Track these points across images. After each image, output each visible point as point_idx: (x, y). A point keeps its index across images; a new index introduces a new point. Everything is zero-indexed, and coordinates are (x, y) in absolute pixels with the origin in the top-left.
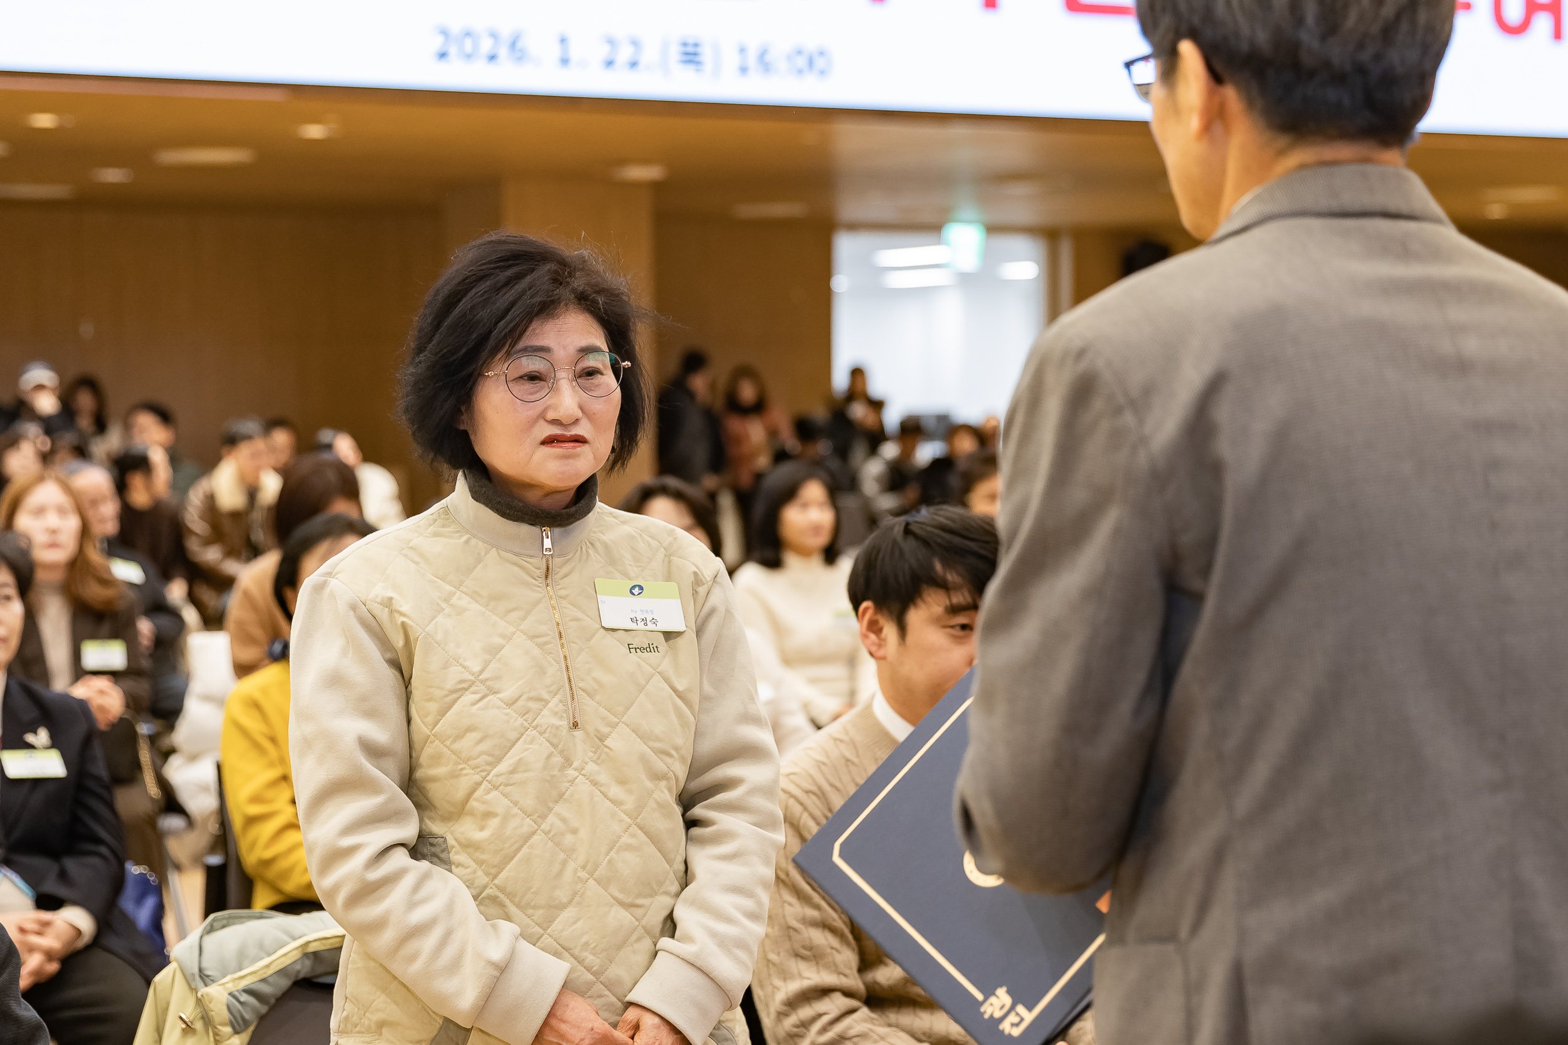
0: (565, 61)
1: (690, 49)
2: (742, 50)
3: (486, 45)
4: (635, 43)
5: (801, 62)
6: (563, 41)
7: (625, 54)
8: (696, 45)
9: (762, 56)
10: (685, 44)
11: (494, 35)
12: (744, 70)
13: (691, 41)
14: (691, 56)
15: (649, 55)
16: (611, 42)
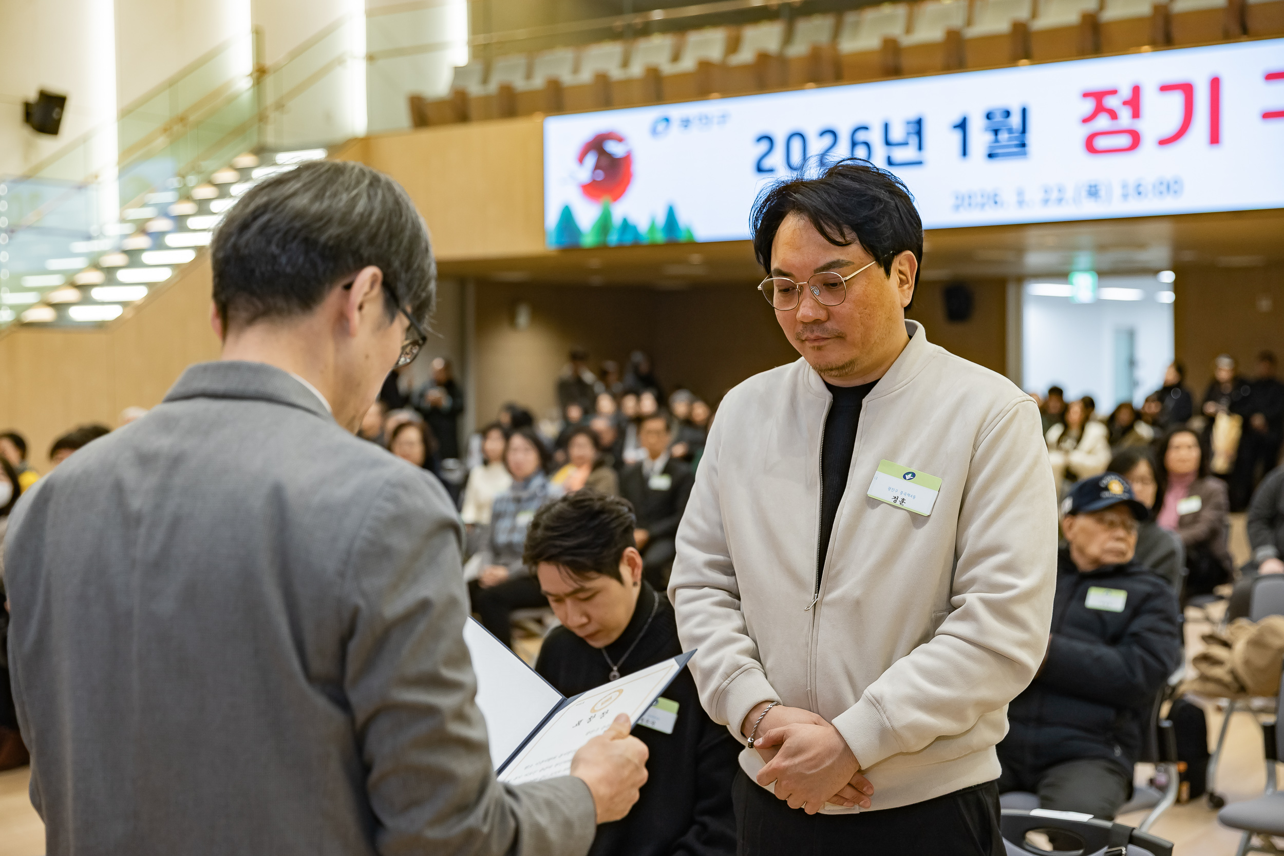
0: (1021, 203)
1: (1093, 189)
2: (1125, 186)
3: (979, 200)
4: (1060, 190)
5: (1164, 188)
6: (1020, 193)
7: (1054, 195)
8: (1095, 186)
9: (1139, 186)
10: (1091, 187)
11: (982, 196)
12: (1125, 196)
13: (1093, 183)
14: (1093, 192)
15: (1069, 194)
16: (1046, 191)
